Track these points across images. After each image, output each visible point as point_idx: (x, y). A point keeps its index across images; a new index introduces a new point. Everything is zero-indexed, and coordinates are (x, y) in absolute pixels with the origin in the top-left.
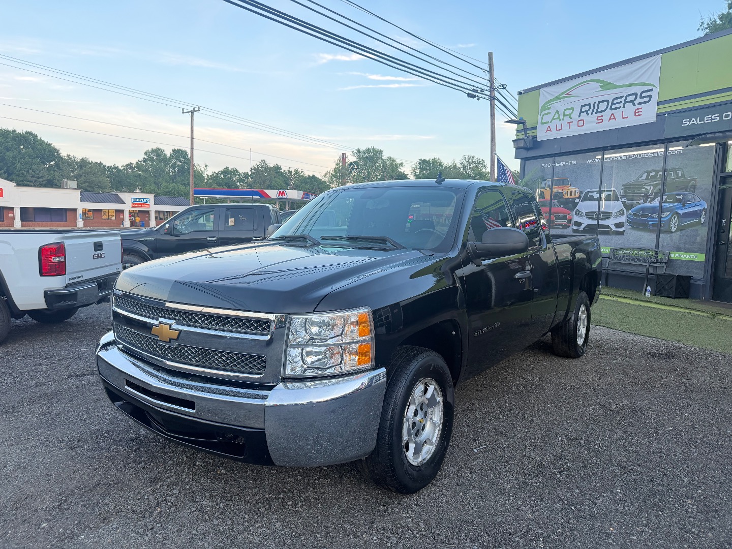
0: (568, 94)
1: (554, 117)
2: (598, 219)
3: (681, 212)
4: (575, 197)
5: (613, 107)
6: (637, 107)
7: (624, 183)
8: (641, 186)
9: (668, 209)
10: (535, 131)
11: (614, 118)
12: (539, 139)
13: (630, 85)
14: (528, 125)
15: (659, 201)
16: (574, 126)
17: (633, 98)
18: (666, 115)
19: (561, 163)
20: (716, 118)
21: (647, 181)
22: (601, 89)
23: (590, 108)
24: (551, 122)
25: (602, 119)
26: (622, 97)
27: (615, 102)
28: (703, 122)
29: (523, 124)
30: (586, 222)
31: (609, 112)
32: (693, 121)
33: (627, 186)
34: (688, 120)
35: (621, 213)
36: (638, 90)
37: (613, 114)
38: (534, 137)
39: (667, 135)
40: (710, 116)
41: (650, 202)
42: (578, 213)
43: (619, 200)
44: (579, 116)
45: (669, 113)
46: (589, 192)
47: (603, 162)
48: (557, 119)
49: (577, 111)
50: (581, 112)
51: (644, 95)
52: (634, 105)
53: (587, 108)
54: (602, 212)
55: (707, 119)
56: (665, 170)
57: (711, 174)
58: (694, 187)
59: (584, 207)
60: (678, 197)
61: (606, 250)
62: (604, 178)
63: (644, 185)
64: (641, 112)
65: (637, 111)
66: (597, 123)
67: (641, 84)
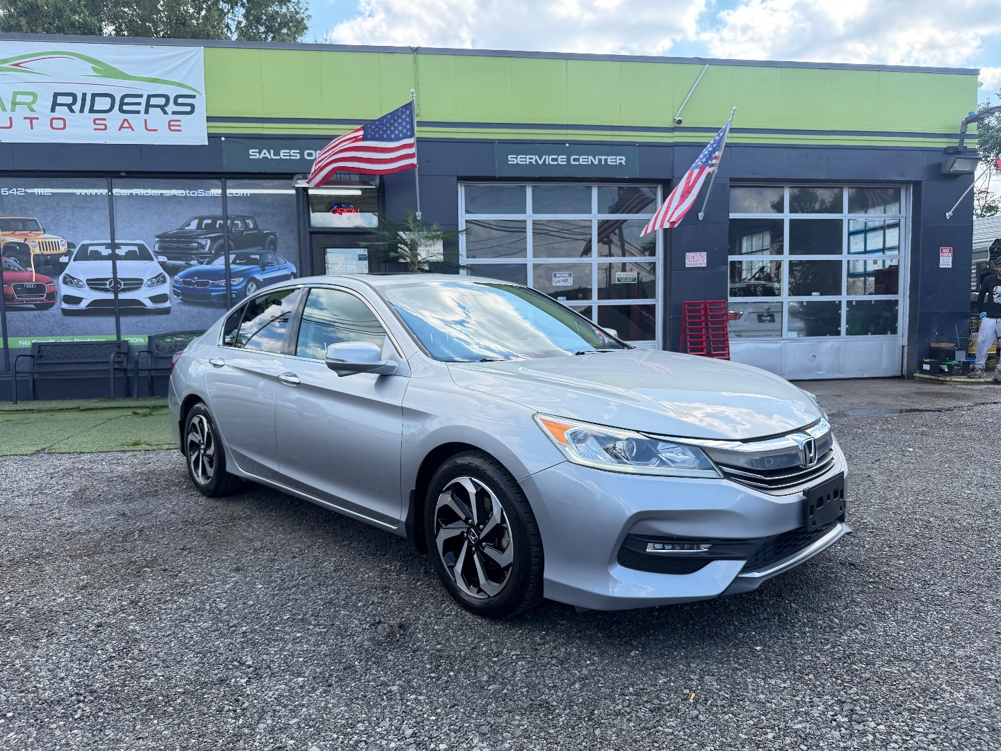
0: (17, 65)
2: (116, 291)
3: (260, 277)
4: (58, 252)
5: (125, 108)
6: (171, 117)
7: (160, 233)
8: (190, 237)
9: (239, 274)
11: (130, 127)
13: (154, 80)
15: (223, 262)
16: (42, 125)
17: (162, 101)
18: (223, 139)
19: (12, 190)
20: (295, 154)
21: (199, 231)
22: (95, 73)
23: (75, 100)
25: (105, 125)
28: (279, 158)
30: (89, 296)
31: (117, 115)
32: (265, 154)
33: (163, 238)
34: (258, 151)
35: (160, 280)
36: (172, 92)
37: (125, 120)
39: (226, 167)
40: (288, 151)
41: (207, 264)
42: (69, 280)
43: (152, 260)
44: (53, 110)
45: (227, 136)
46: (85, 247)
47: (110, 199)
49: (45, 101)
50: (55, 104)
51: (180, 101)
52: (165, 113)
53: (69, 100)
54: (122, 279)
55: (284, 154)
56: (225, 217)
57: (295, 228)
58: (274, 244)
59: (81, 270)
60: (253, 257)
61: (138, 341)
62: (118, 223)
63: (195, 238)
64: (180, 126)
65: (172, 123)
66: (95, 129)
67: (173, 83)
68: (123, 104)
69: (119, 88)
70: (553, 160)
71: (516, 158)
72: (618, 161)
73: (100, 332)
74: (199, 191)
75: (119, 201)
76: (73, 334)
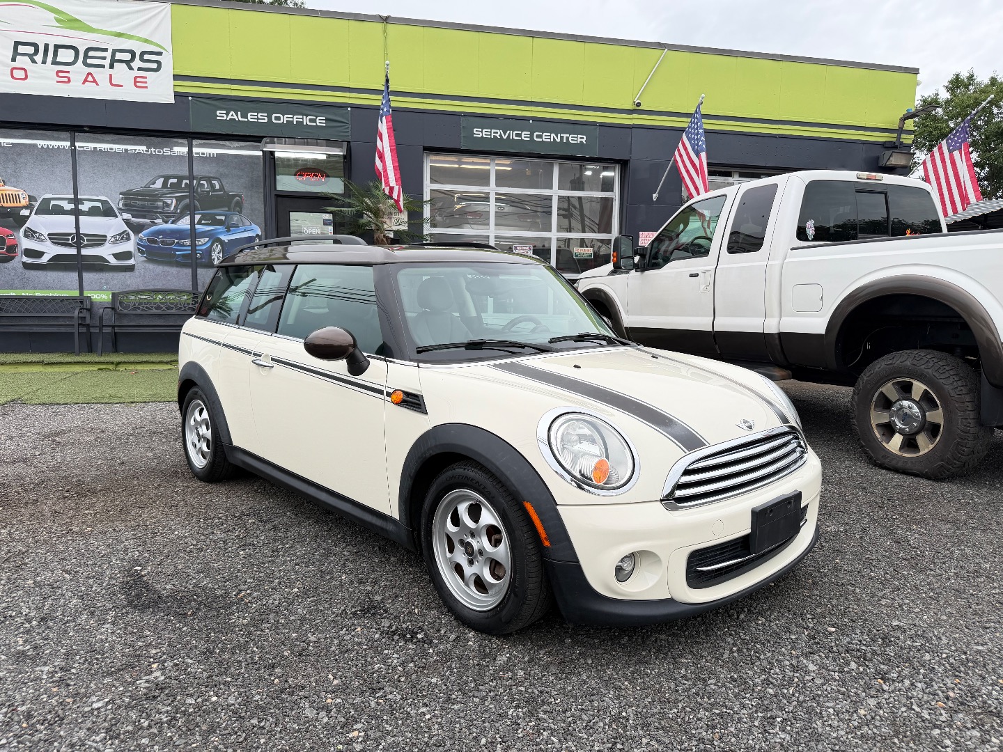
4: (15, 205)
5: (89, 61)
6: (136, 73)
8: (155, 196)
9: (204, 234)
11: (95, 81)
13: (120, 35)
15: (188, 222)
17: (127, 56)
18: (190, 98)
20: (263, 118)
21: (165, 190)
22: (59, 24)
23: (37, 51)
25: (69, 78)
26: (105, 50)
27: (91, 54)
28: (246, 120)
30: (51, 250)
31: (80, 67)
32: (232, 115)
33: (127, 195)
34: (225, 112)
35: (124, 237)
36: (138, 48)
37: (89, 74)
39: (193, 128)
40: (256, 114)
41: (172, 223)
42: (30, 234)
43: (116, 216)
44: (14, 60)
45: (193, 95)
46: (46, 201)
47: (74, 152)
50: (16, 54)
51: (146, 57)
52: (131, 68)
53: (31, 50)
54: (86, 235)
55: (251, 117)
56: (191, 177)
57: (262, 190)
58: (239, 205)
59: (42, 224)
60: (218, 217)
61: (101, 297)
62: (81, 178)
63: (160, 197)
64: (146, 82)
65: (138, 80)
66: (58, 82)
67: (139, 39)
68: (87, 56)
69: (83, 41)
70: (517, 135)
71: (482, 132)
72: (579, 140)
73: (63, 286)
74: (165, 149)
75: (83, 156)
76: (35, 288)
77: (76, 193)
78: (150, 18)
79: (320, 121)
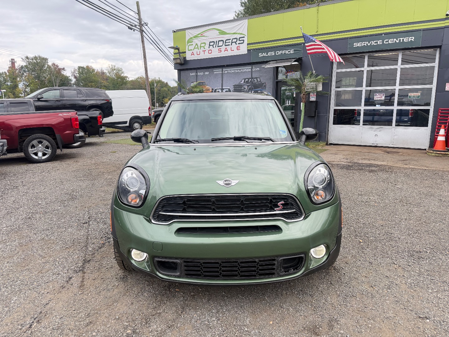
0: (202, 35)
1: (195, 47)
5: (226, 44)
6: (238, 45)
10: (185, 54)
11: (227, 50)
12: (187, 59)
13: (234, 33)
14: (181, 51)
16: (206, 52)
17: (235, 40)
18: (252, 51)
19: (200, 73)
20: (273, 53)
21: (244, 83)
22: (219, 34)
23: (214, 44)
24: (193, 50)
25: (221, 50)
26: (230, 39)
27: (227, 41)
29: (178, 50)
31: (224, 47)
32: (264, 54)
33: (235, 86)
34: (262, 54)
36: (238, 36)
37: (226, 48)
38: (185, 58)
39: (252, 61)
40: (271, 52)
44: (209, 48)
45: (254, 50)
46: (216, 89)
47: (222, 73)
48: (197, 48)
49: (207, 46)
50: (210, 45)
51: (241, 39)
52: (236, 44)
53: (213, 43)
55: (269, 54)
56: (252, 78)
57: (273, 80)
58: (265, 86)
62: (224, 82)
63: (243, 86)
64: (240, 48)
65: (238, 47)
66: (218, 52)
67: (239, 34)
68: (225, 42)
69: (225, 37)
70: (375, 43)
71: (358, 44)
72: (410, 40)
74: (245, 69)
75: (224, 75)
77: (222, 86)
78: (242, 26)
79: (292, 51)
